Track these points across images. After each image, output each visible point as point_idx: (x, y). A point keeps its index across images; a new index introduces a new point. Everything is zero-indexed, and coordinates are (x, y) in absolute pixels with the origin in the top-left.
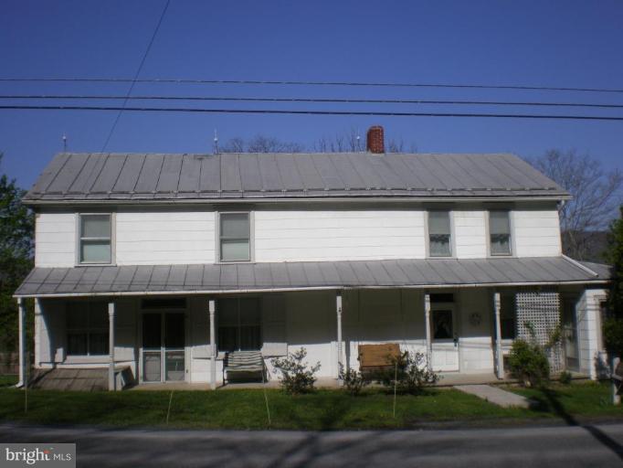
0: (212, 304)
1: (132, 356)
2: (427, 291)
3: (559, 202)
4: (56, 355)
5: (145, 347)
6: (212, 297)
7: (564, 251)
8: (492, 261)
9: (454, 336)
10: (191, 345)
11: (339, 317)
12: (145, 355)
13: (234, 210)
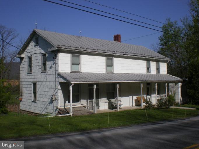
0: (118, 85)
1: (86, 103)
2: (156, 82)
3: (168, 61)
4: (66, 103)
5: (89, 99)
6: (118, 83)
7: (168, 73)
8: (157, 75)
9: (150, 94)
10: (100, 98)
11: (142, 89)
12: (89, 102)
13: (110, 57)
